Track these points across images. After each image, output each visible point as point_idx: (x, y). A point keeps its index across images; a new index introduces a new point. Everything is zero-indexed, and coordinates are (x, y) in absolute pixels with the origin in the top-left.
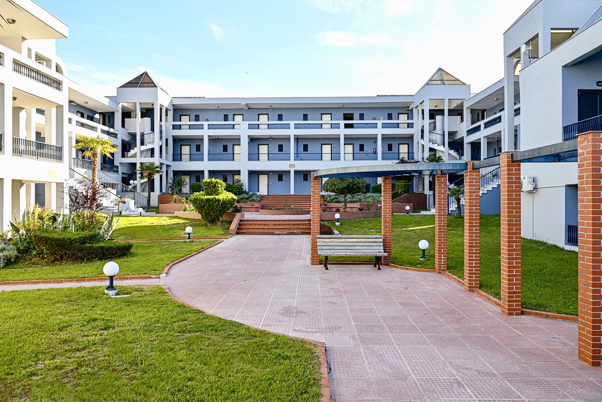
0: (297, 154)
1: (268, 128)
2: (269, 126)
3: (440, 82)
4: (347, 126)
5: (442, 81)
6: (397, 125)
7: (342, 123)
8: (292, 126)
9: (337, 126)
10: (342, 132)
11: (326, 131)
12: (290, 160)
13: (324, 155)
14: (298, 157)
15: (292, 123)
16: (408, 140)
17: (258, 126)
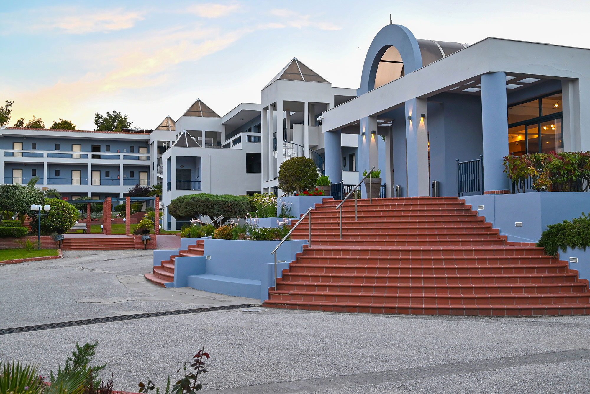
0: (49, 179)
1: (22, 156)
2: (23, 155)
3: (165, 128)
4: (94, 157)
5: (168, 127)
6: (138, 158)
7: (90, 154)
8: (45, 155)
9: (86, 157)
10: (90, 161)
11: (76, 160)
12: (43, 184)
13: (74, 180)
14: (49, 182)
15: (45, 153)
16: (146, 169)
17: (12, 155)
